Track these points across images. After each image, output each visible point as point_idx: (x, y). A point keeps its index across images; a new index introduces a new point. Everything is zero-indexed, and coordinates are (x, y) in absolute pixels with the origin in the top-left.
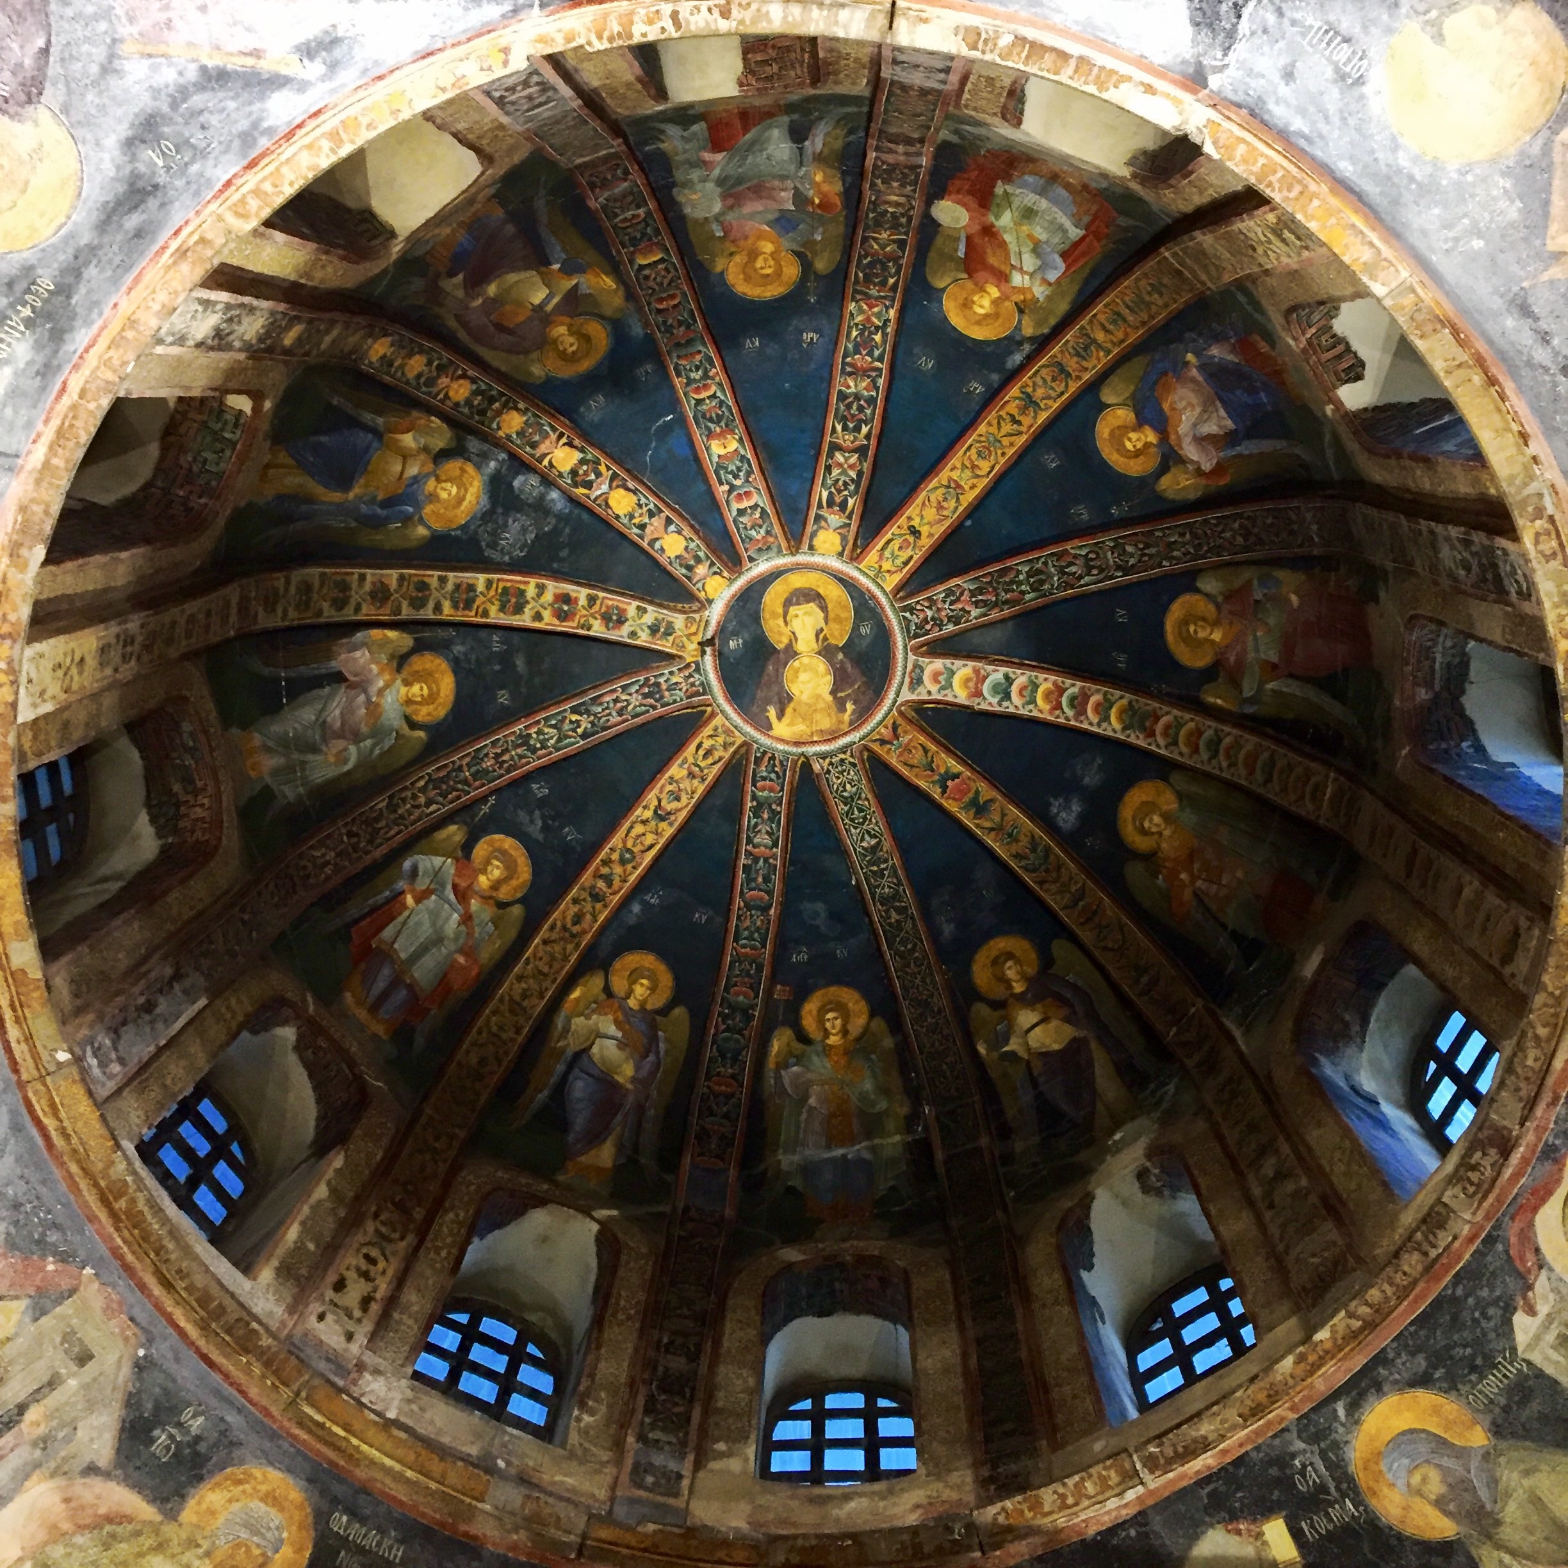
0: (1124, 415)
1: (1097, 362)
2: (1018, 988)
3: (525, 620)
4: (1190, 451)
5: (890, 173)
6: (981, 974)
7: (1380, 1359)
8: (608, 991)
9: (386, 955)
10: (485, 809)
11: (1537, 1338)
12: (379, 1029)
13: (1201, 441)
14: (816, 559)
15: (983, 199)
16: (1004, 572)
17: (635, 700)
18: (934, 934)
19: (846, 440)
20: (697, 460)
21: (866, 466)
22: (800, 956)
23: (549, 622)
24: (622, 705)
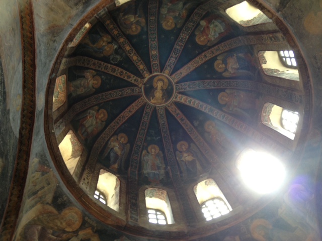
0: (220, 62)
2: (184, 150)
3: (115, 74)
4: (230, 70)
5: (197, 14)
6: (178, 146)
8: (117, 139)
9: (84, 126)
10: (102, 104)
12: (83, 138)
13: (232, 68)
14: (164, 74)
16: (194, 83)
17: (129, 91)
19: (174, 56)
20: (149, 54)
21: (176, 61)
22: (149, 139)
23: (118, 75)
24: (127, 92)
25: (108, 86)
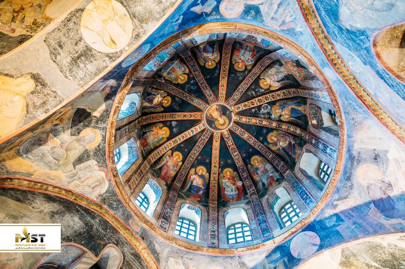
0: (204, 174)
1: (212, 179)
2: (164, 101)
4: (194, 176)
5: (251, 186)
6: (169, 98)
7: (105, 143)
8: (215, 61)
9: (249, 51)
10: (247, 73)
11: (92, 163)
15: (238, 188)
16: (203, 145)
17: (236, 97)
18: (178, 97)
19: (232, 146)
20: (248, 132)
21: (227, 145)
22: (192, 82)
23: (253, 100)
24: (237, 95)
25: (253, 87)
